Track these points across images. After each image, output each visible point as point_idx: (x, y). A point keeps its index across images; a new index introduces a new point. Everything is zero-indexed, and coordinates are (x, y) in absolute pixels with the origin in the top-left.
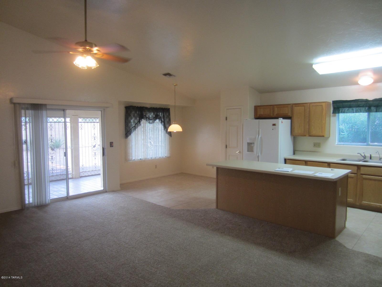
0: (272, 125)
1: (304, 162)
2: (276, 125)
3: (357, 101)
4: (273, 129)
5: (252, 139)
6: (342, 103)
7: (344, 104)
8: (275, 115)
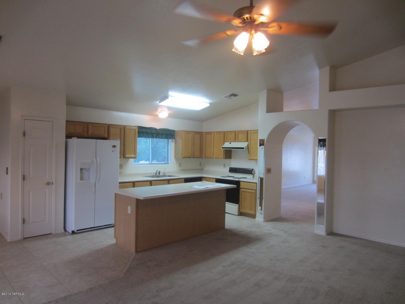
0: (111, 146)
1: (132, 183)
2: (117, 147)
3: (151, 129)
4: (113, 152)
5: (88, 164)
6: (141, 129)
7: (143, 129)
8: (90, 134)
